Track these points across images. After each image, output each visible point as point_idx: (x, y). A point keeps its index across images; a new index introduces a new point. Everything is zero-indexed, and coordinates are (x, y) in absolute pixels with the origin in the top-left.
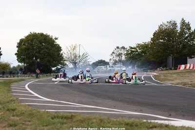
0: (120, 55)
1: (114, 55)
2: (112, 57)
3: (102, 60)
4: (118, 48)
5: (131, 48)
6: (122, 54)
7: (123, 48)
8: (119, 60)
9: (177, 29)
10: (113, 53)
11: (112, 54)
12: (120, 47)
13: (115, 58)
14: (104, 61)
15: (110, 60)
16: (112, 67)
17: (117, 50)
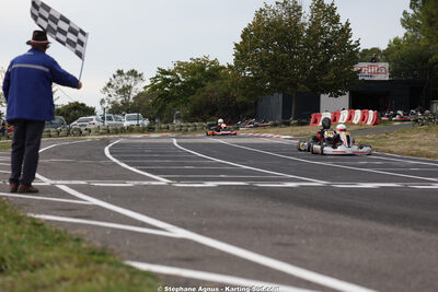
0: (125, 90)
1: (112, 91)
2: (105, 96)
3: (77, 103)
4: (120, 73)
5: (164, 72)
6: (130, 87)
7: (133, 73)
8: (122, 102)
9: (302, 20)
10: (109, 84)
11: (105, 89)
12: (125, 72)
13: (113, 99)
14: (83, 105)
15: (102, 101)
16: (110, 119)
17: (118, 78)
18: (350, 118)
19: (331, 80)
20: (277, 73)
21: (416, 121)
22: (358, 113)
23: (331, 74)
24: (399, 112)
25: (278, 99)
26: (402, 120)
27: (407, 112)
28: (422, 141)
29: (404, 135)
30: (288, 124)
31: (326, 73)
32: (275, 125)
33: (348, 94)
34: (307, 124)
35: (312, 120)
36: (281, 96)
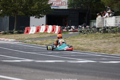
18: (46, 30)
19: (36, 9)
20: (6, 5)
21: (81, 32)
22: (50, 27)
23: (36, 6)
24: (73, 27)
25: (6, 19)
26: (74, 31)
27: (77, 27)
28: (83, 42)
29: (73, 39)
30: (12, 33)
31: (33, 5)
32: (5, 33)
33: (45, 16)
34: (22, 33)
35: (26, 31)
36: (8, 18)
